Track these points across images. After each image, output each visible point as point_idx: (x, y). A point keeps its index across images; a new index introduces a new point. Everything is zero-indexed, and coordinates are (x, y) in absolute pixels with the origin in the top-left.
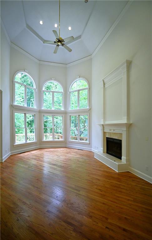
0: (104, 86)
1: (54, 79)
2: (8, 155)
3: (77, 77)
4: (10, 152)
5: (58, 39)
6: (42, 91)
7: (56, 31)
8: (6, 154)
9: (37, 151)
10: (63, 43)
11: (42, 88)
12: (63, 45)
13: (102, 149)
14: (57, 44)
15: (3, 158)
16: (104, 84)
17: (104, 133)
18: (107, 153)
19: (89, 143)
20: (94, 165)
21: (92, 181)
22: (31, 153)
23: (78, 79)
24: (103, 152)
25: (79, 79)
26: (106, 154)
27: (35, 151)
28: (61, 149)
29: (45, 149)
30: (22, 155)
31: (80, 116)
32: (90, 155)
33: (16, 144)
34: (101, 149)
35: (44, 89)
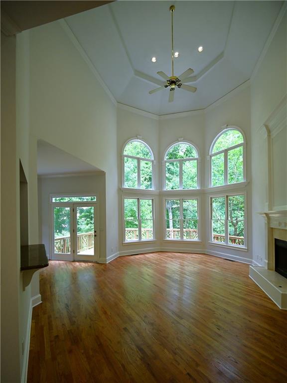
0: (269, 136)
1: (182, 139)
2: (116, 256)
3: (223, 127)
4: (118, 252)
5: (169, 81)
6: (163, 162)
7: (161, 72)
8: (112, 254)
9: (155, 254)
10: (179, 83)
11: (163, 158)
12: (179, 86)
13: (267, 261)
14: (169, 88)
15: (107, 258)
16: (269, 131)
17: (271, 230)
18: (277, 270)
19: (248, 249)
20: (239, 288)
21: (214, 311)
22: (146, 257)
23: (224, 130)
24: (268, 269)
25: (226, 130)
26: (273, 273)
27: (151, 255)
28: (194, 256)
29: (167, 253)
30: (132, 257)
31: (229, 197)
32: (243, 272)
33: (126, 242)
34: (265, 262)
35: (166, 158)
